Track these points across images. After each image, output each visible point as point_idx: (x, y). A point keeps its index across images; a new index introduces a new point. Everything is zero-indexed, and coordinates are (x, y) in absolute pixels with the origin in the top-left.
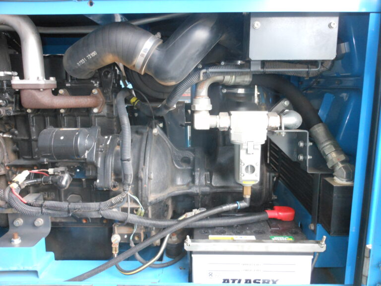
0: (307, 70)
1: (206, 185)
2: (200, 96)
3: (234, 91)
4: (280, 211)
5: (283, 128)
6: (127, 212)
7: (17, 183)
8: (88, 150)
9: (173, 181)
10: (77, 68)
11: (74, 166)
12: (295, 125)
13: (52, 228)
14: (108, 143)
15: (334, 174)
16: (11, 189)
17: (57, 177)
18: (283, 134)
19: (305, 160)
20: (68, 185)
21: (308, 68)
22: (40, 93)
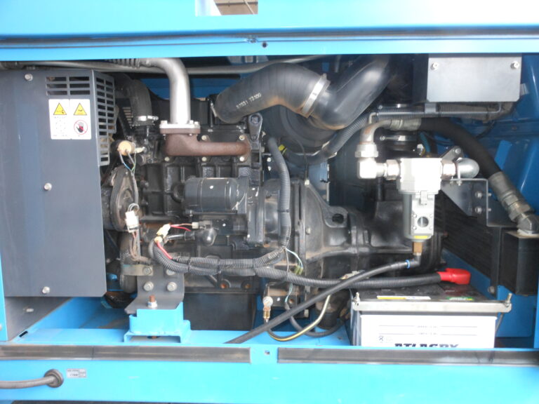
0: (486, 113)
1: (364, 246)
2: (366, 142)
3: (394, 138)
4: (454, 272)
5: (459, 176)
6: (286, 270)
7: (162, 236)
8: (239, 201)
9: (326, 241)
10: (235, 110)
11: (220, 220)
12: (472, 173)
13: (185, 294)
14: (257, 195)
15: (518, 226)
16: (156, 244)
17: (202, 232)
18: (459, 183)
19: (484, 213)
20: (213, 241)
21: (488, 110)
22: (189, 138)
